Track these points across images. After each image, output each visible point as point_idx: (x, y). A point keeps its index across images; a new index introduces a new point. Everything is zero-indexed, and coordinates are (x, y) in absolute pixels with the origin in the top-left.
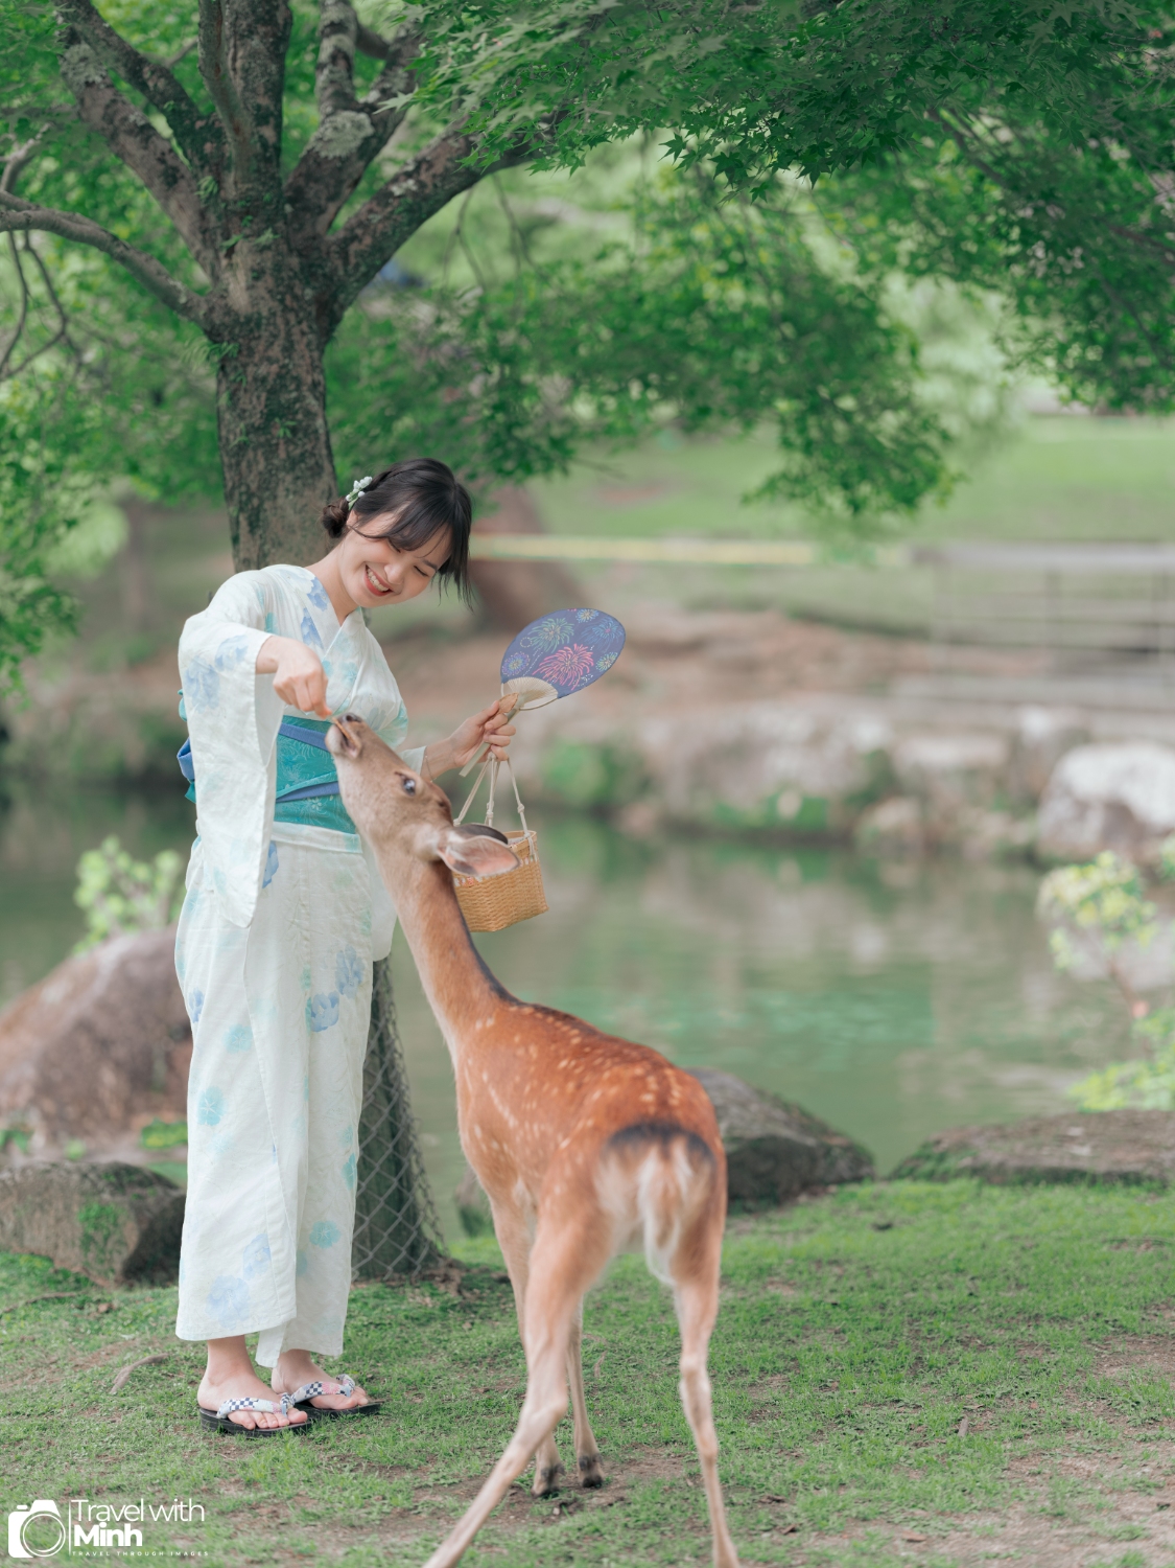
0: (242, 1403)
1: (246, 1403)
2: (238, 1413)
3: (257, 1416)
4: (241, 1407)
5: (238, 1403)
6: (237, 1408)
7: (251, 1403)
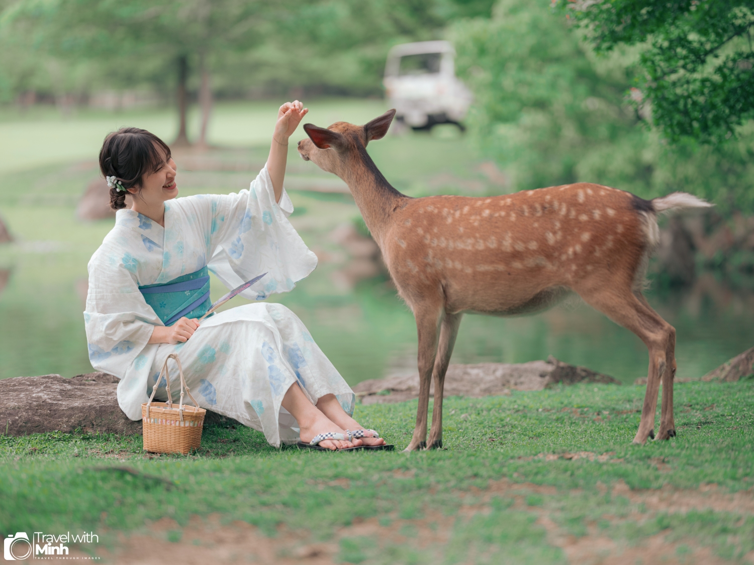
0: (327, 436)
1: (329, 435)
2: (325, 441)
3: (336, 442)
4: (326, 438)
5: (324, 436)
6: (324, 438)
7: (332, 435)
